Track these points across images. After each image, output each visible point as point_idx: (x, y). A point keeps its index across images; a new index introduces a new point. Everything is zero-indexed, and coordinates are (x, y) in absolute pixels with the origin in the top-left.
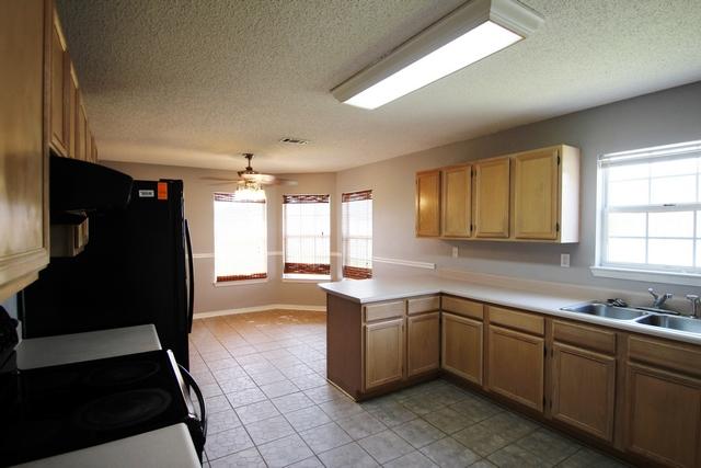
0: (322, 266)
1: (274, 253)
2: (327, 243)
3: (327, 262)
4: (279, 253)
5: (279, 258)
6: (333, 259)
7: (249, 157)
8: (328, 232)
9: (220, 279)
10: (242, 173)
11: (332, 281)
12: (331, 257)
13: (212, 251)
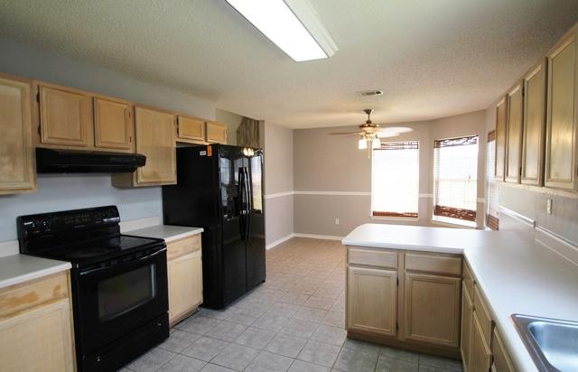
0: (470, 212)
1: (426, 195)
2: (474, 187)
3: (473, 208)
4: (430, 195)
5: (429, 200)
6: (480, 205)
7: (368, 112)
8: (475, 177)
9: (375, 214)
10: (363, 126)
11: (477, 228)
12: (478, 203)
13: (370, 190)
